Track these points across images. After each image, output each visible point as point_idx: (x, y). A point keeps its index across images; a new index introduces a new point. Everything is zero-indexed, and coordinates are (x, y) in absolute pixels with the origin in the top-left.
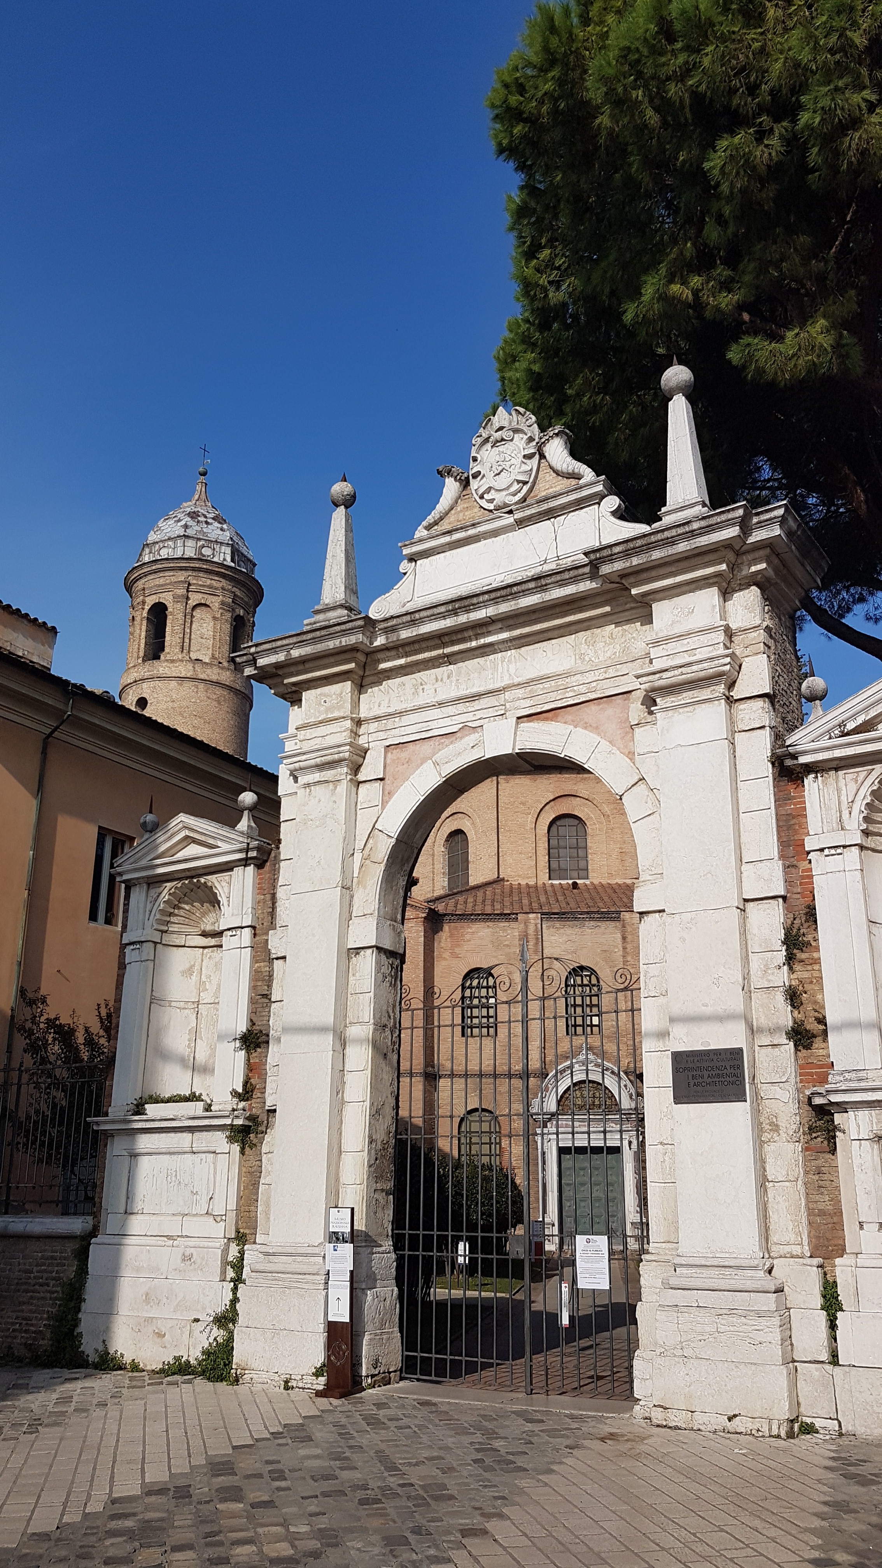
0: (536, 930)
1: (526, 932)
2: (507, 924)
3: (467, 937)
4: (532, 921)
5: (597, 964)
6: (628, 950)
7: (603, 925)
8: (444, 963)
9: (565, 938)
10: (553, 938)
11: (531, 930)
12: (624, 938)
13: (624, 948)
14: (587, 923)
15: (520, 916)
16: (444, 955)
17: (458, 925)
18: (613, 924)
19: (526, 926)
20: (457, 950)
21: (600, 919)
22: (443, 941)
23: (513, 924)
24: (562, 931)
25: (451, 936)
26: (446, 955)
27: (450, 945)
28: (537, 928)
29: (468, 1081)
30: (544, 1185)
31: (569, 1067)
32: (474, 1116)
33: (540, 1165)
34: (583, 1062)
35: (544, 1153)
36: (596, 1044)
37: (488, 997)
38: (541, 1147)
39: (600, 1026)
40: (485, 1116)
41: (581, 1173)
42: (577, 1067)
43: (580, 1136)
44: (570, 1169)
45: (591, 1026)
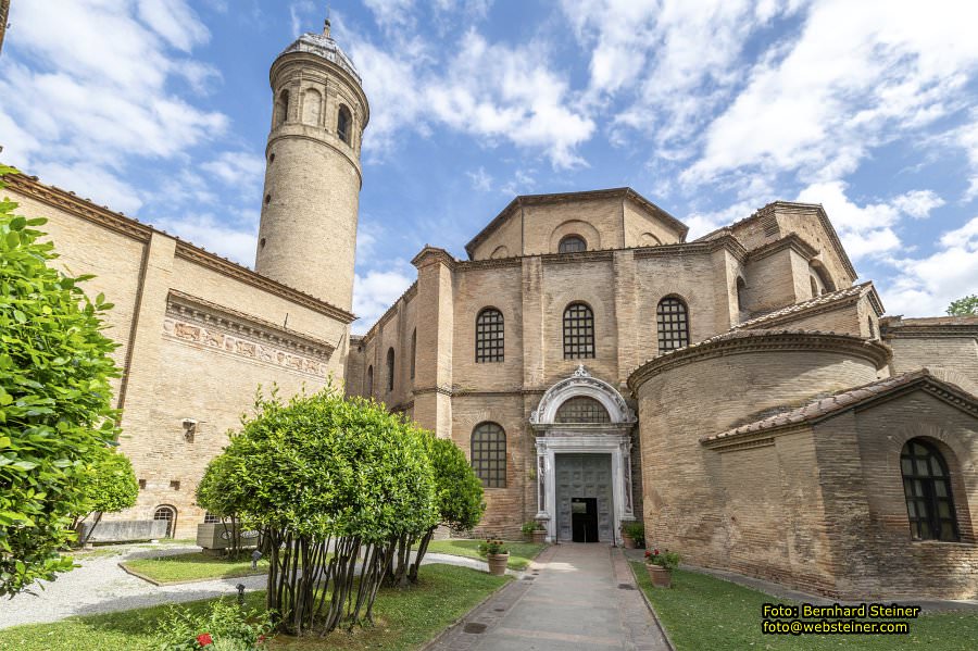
1: (528, 272)
2: (513, 269)
3: (480, 281)
4: (534, 263)
5: (591, 299)
6: (620, 283)
7: (597, 264)
9: (563, 278)
10: (552, 278)
11: (533, 270)
12: (616, 273)
13: (616, 282)
15: (524, 260)
16: (461, 298)
17: (473, 273)
18: (606, 264)
19: (529, 268)
20: (471, 293)
22: (460, 286)
23: (518, 269)
24: (560, 272)
25: (467, 282)
26: (463, 297)
27: (465, 289)
28: (538, 271)
29: (480, 399)
30: (542, 486)
31: (565, 384)
32: (485, 429)
33: (539, 469)
34: (578, 380)
35: (542, 458)
36: (590, 366)
37: (497, 332)
38: (539, 453)
39: (593, 352)
40: (493, 429)
41: (576, 476)
42: (572, 384)
43: (574, 444)
44: (566, 472)
45: (586, 353)
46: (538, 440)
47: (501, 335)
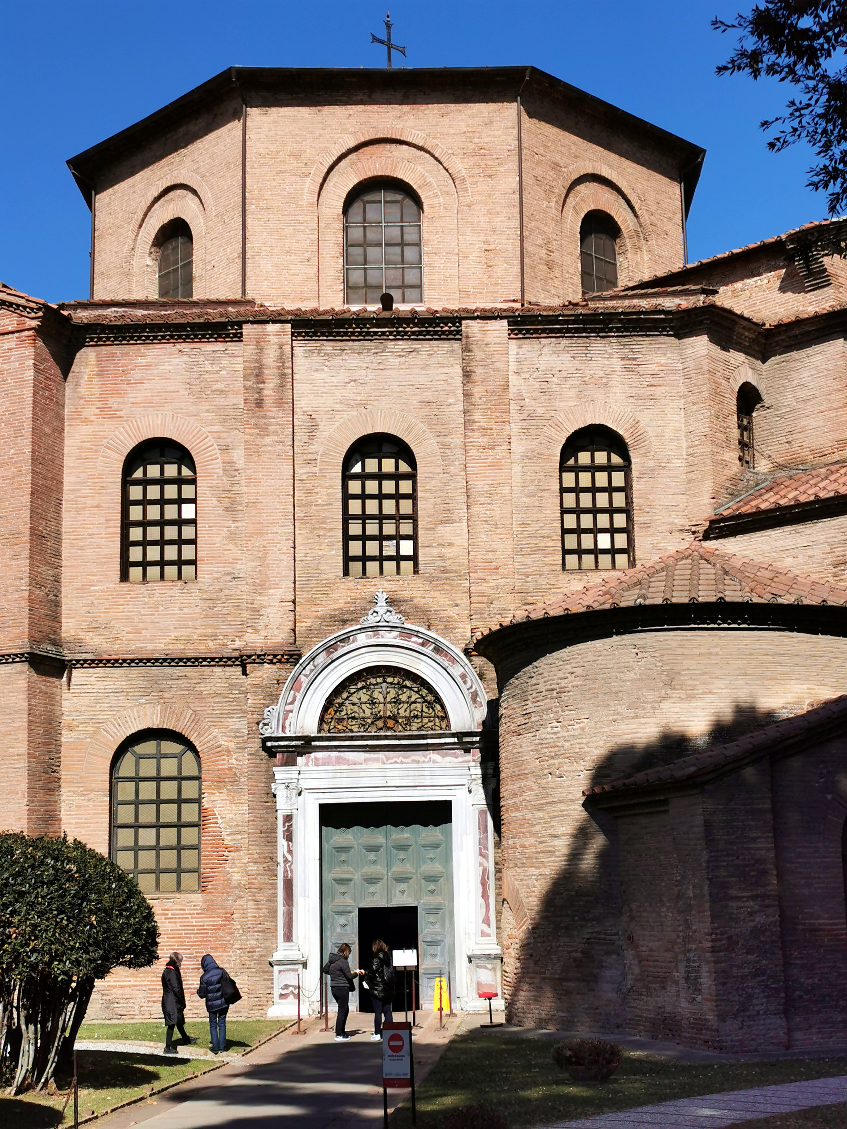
0: (281, 357)
1: (259, 361)
2: (219, 346)
3: (136, 375)
4: (273, 339)
5: (409, 429)
6: (476, 399)
7: (425, 347)
8: (84, 430)
9: (343, 376)
10: (317, 375)
11: (271, 356)
12: (467, 374)
13: (467, 395)
14: (390, 344)
15: (247, 329)
16: (86, 413)
17: (118, 350)
18: (445, 346)
19: (260, 349)
20: (113, 402)
21: (416, 337)
22: (82, 382)
23: (232, 347)
24: (338, 361)
25: (101, 374)
26: (91, 412)
27: (97, 391)
28: (282, 354)
29: (135, 672)
30: (289, 884)
31: (345, 639)
32: (148, 747)
33: (282, 843)
34: (375, 629)
35: (288, 818)
36: (406, 594)
37: (180, 501)
38: (283, 806)
39: (414, 558)
40: (170, 747)
41: (372, 856)
42: (362, 639)
43: (366, 782)
44: (345, 849)
45: (398, 558)
46: (281, 773)
47: (188, 511)
